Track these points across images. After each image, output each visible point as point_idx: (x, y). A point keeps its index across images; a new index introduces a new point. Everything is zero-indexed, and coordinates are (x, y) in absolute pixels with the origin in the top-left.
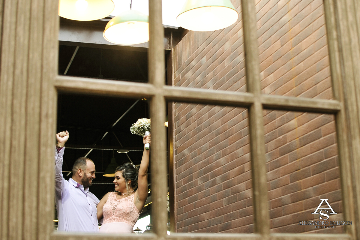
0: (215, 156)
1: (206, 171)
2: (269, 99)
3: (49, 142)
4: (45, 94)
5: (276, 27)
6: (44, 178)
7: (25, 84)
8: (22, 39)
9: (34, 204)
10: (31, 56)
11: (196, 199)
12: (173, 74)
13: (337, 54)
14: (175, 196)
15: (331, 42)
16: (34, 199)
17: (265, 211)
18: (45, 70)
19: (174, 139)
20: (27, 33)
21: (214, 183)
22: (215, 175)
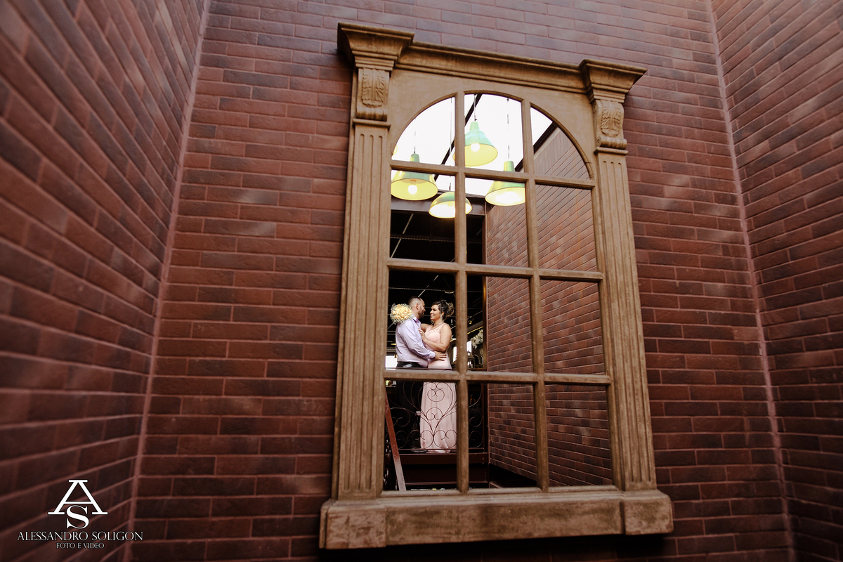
0: (517, 300)
1: (511, 312)
2: (545, 272)
3: (383, 305)
4: (380, 272)
5: (566, 200)
6: (379, 331)
7: (366, 264)
8: (364, 233)
9: (372, 350)
10: (370, 244)
11: (503, 333)
12: (486, 234)
13: (601, 235)
14: (488, 330)
15: (596, 226)
16: (372, 346)
17: (540, 357)
18: (380, 255)
19: (487, 286)
20: (368, 228)
21: (517, 322)
22: (517, 316)
